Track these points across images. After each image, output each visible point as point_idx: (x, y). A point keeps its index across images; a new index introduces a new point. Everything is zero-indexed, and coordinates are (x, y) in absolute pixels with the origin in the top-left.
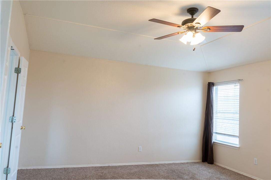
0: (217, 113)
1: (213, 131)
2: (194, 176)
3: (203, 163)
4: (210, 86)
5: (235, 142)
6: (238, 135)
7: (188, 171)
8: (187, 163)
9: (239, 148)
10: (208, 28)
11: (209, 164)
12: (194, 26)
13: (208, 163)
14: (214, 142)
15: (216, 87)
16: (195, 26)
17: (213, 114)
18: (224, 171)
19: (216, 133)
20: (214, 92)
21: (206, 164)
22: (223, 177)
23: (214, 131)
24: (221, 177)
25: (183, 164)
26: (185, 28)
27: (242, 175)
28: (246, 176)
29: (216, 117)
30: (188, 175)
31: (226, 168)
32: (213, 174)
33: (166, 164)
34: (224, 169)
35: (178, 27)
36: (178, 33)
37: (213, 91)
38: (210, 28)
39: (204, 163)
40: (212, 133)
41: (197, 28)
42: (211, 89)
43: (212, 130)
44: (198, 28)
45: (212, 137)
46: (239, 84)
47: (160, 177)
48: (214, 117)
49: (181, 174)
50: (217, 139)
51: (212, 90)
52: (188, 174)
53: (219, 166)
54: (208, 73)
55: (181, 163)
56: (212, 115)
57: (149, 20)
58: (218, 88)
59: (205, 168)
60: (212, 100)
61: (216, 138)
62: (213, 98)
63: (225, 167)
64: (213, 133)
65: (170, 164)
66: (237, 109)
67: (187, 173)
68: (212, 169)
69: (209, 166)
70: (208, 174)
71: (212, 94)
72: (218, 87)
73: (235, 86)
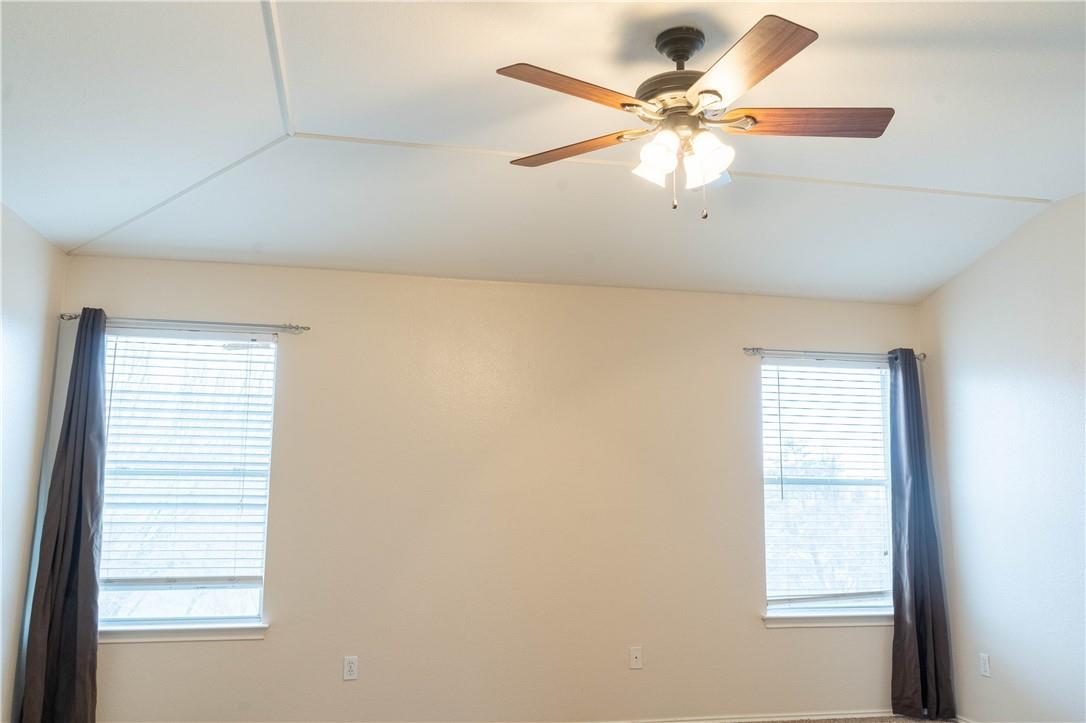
9: (263, 630)
10: (748, 117)
12: (690, 107)
16: (694, 104)
26: (651, 113)
35: (624, 105)
36: (618, 138)
38: (758, 119)
41: (701, 117)
44: (706, 117)
57: (499, 71)
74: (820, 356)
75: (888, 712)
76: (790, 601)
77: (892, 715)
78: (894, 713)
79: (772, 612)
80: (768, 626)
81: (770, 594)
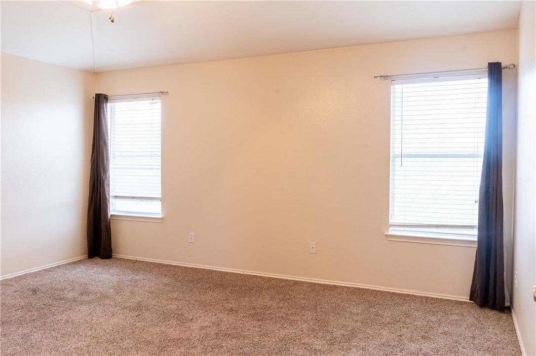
0: (115, 158)
1: (109, 194)
2: (87, 289)
3: (91, 259)
4: (100, 101)
5: (155, 209)
6: (160, 196)
7: (69, 283)
8: (58, 267)
9: (162, 219)
11: (104, 260)
13: (102, 258)
14: (111, 215)
15: (113, 104)
17: (108, 159)
18: (136, 265)
19: (116, 197)
20: (108, 115)
21: (98, 260)
22: (140, 277)
23: (111, 194)
24: (138, 278)
25: (49, 270)
27: (169, 265)
28: (176, 266)
29: (114, 167)
30: (72, 290)
31: (138, 259)
32: (120, 275)
33: (10, 280)
34: (135, 262)
37: (106, 113)
39: (94, 259)
40: (107, 197)
42: (102, 107)
43: (107, 193)
45: (107, 206)
46: (160, 101)
47: (11, 310)
48: (110, 166)
49: (56, 292)
50: (117, 209)
51: (105, 109)
52: (70, 288)
53: (124, 259)
54: (94, 74)
55: (45, 270)
56: (105, 163)
58: (116, 107)
59: (100, 268)
60: (105, 131)
61: (115, 208)
62: (106, 126)
63: (135, 259)
64: (109, 198)
65: (20, 278)
66: (157, 148)
67: (68, 286)
68: (113, 267)
69: (106, 263)
70: (110, 277)
71: (105, 119)
72: (116, 104)
73: (152, 103)
74: (435, 75)
75: (466, 298)
76: (404, 226)
77: (469, 301)
78: (470, 300)
79: (392, 231)
80: (389, 239)
81: (391, 221)
